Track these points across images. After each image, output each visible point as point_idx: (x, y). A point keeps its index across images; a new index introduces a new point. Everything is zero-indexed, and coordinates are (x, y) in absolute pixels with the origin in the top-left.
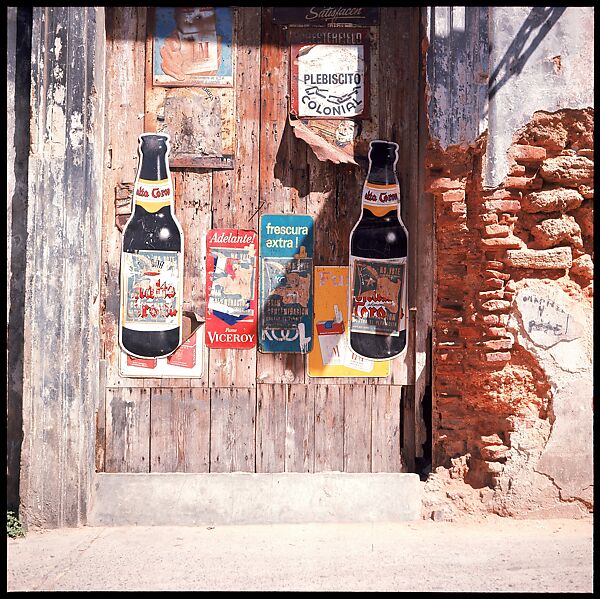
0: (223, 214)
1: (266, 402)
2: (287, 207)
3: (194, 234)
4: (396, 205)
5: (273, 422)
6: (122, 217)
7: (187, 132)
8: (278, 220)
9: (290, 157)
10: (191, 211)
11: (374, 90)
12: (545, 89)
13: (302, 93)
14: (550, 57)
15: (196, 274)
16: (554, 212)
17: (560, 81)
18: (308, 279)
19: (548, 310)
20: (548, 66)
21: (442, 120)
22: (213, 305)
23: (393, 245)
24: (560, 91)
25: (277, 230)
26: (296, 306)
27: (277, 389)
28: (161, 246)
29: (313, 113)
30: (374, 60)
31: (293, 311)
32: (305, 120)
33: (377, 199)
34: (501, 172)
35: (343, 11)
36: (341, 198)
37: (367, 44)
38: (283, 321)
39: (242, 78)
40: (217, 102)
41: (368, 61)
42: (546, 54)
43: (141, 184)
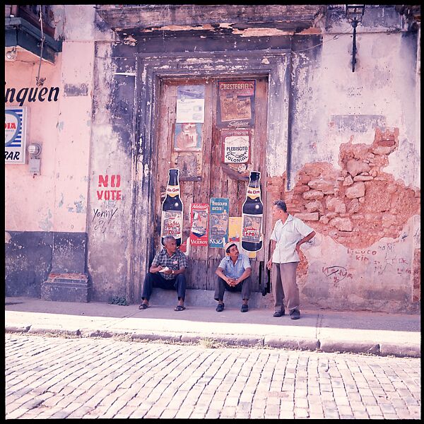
0: (197, 198)
1: (211, 266)
2: (220, 195)
3: (187, 205)
4: (259, 195)
6: (162, 199)
7: (185, 168)
8: (217, 201)
9: (221, 177)
10: (186, 197)
11: (252, 153)
12: (310, 155)
13: (226, 154)
14: (312, 143)
15: (187, 219)
16: (312, 200)
17: (315, 152)
18: (226, 222)
20: (311, 147)
21: (271, 167)
23: (258, 210)
24: (315, 156)
25: (216, 204)
26: (222, 231)
27: (215, 261)
28: (175, 209)
29: (230, 161)
30: (252, 141)
31: (221, 233)
32: (227, 164)
33: (252, 192)
34: (293, 185)
35: (242, 124)
36: (239, 192)
37: (250, 135)
38: (218, 237)
39: (205, 148)
40: (196, 157)
41: (250, 142)
42: (310, 142)
43: (169, 187)
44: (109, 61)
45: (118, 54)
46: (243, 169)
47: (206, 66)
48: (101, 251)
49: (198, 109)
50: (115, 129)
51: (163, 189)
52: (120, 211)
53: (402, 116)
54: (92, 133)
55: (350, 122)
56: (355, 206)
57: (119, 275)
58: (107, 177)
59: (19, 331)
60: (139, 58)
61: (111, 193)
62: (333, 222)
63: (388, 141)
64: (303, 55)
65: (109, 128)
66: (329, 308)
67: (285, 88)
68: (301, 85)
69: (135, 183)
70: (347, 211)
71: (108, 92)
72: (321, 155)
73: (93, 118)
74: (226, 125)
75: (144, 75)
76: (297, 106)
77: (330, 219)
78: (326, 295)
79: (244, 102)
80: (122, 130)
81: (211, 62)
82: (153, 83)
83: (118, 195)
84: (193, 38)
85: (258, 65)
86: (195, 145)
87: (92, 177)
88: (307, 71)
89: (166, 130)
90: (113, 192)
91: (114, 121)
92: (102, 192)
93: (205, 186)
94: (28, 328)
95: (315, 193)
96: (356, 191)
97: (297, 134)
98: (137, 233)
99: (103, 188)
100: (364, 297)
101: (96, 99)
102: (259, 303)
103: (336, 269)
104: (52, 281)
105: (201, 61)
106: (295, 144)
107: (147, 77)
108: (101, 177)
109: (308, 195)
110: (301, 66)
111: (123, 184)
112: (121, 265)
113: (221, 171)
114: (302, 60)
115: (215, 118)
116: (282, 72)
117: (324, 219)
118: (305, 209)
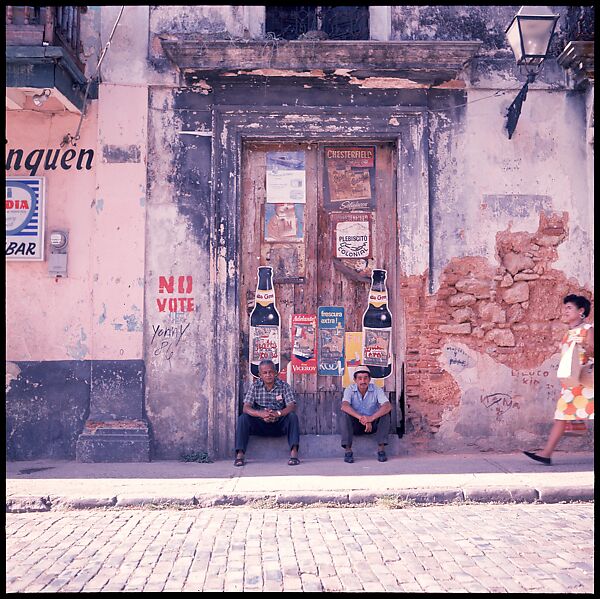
0: (300, 306)
1: (321, 400)
2: (332, 303)
3: (285, 317)
4: (386, 301)
5: (325, 410)
6: (250, 309)
7: (281, 266)
8: (328, 310)
9: (333, 278)
10: (284, 305)
11: (374, 244)
12: (457, 247)
13: (338, 246)
14: (459, 231)
15: (287, 337)
16: (461, 306)
17: (464, 243)
18: (342, 339)
19: (459, 354)
20: (459, 236)
21: (407, 263)
22: (295, 352)
23: (384, 322)
24: (464, 248)
25: (327, 314)
26: (337, 352)
27: (328, 394)
28: (270, 323)
29: (344, 256)
30: (374, 229)
31: (335, 355)
32: (340, 259)
33: (376, 298)
34: (437, 287)
35: (358, 205)
36: (359, 298)
37: (370, 221)
38: (330, 360)
39: (308, 238)
40: (296, 250)
41: (370, 230)
42: (457, 230)
43: (258, 292)
44: (170, 114)
45: (183, 104)
46: (362, 266)
47: (312, 126)
48: (165, 387)
49: (297, 184)
50: (182, 210)
51: (251, 295)
52: (192, 328)
53: (571, 197)
54: (147, 216)
55: (506, 204)
56: (517, 314)
57: (194, 419)
58: (172, 278)
59: (101, 506)
60: (217, 111)
61: (179, 303)
62: (491, 335)
63: (554, 228)
64: (443, 116)
65: (173, 210)
66: (490, 450)
67: (423, 157)
68: (442, 154)
69: (216, 287)
70: (507, 321)
71: (169, 157)
72: (471, 246)
73: (149, 194)
74: (337, 206)
75: (224, 135)
76: (438, 181)
77: (486, 331)
78: (487, 433)
79: (360, 176)
80: (192, 212)
81: (319, 120)
82: (237, 146)
83: (190, 305)
84: (294, 88)
85: (385, 126)
86: (293, 233)
87: (148, 279)
88: (449, 137)
89: (253, 213)
90: (182, 300)
91: (180, 199)
92: (165, 300)
93: (310, 290)
94: (115, 500)
95: (466, 298)
96: (517, 293)
97: (440, 219)
98: (221, 358)
99: (167, 295)
100: (536, 433)
101: (152, 168)
102: (397, 449)
103: (498, 397)
104: (93, 433)
105: (304, 119)
106: (438, 232)
107: (229, 139)
108: (162, 279)
109: (456, 300)
110: (440, 129)
111: (197, 289)
112: (197, 405)
113: (333, 269)
114: (441, 123)
115: (322, 197)
116: (416, 136)
117: (477, 331)
118: (452, 318)
